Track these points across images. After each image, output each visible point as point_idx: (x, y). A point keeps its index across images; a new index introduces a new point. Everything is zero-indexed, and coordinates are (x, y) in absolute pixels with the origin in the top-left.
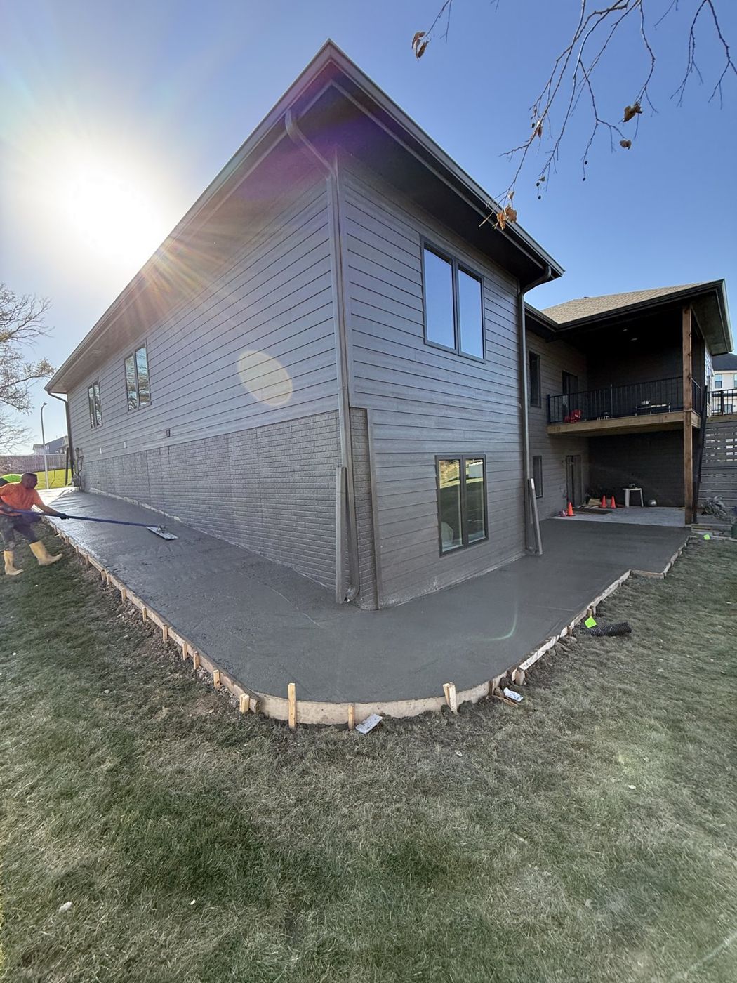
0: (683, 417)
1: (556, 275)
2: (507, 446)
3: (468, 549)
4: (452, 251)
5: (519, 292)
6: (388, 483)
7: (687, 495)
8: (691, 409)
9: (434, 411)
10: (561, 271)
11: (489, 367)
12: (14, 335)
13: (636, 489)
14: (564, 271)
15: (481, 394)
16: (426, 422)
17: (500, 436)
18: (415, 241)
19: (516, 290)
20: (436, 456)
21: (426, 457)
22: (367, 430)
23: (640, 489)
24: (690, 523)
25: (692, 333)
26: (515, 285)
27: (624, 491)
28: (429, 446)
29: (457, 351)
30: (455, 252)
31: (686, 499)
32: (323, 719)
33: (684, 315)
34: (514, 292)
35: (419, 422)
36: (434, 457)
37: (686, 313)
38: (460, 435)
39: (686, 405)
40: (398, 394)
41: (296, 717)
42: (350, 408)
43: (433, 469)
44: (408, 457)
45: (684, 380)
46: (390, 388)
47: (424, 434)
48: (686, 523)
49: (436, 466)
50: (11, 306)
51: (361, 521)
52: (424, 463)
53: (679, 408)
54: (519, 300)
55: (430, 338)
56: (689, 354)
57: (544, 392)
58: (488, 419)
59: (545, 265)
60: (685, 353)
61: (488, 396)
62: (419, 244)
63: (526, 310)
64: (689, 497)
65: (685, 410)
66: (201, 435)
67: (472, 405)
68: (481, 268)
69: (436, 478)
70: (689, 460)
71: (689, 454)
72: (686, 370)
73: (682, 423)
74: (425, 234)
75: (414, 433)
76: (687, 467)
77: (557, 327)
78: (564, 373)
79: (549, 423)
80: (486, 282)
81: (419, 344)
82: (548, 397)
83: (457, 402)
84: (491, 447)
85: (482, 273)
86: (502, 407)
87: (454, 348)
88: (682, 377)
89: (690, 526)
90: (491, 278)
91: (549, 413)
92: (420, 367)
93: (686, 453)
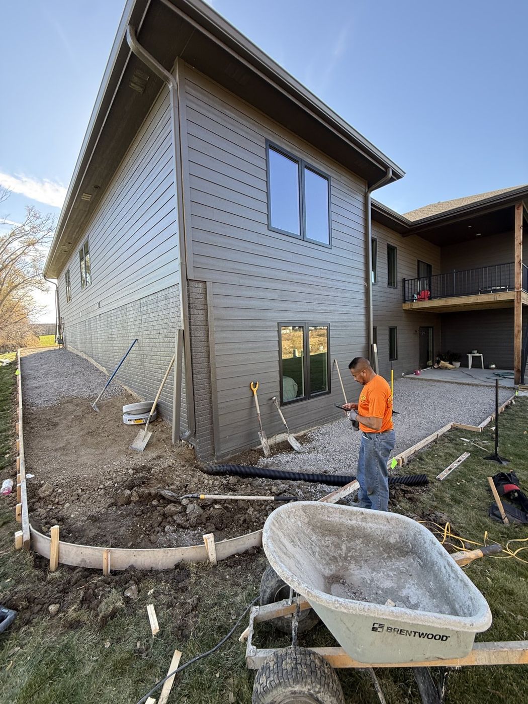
0: (514, 296)
1: (397, 176)
2: (352, 317)
3: (310, 401)
4: (297, 154)
5: (367, 190)
6: (228, 344)
7: (517, 361)
8: (521, 289)
9: (279, 285)
10: (402, 173)
11: (334, 251)
12: (40, 241)
13: (478, 355)
14: (405, 173)
15: (326, 273)
16: (269, 295)
17: (344, 309)
18: (260, 144)
19: (364, 188)
20: (278, 323)
21: (268, 323)
22: (206, 299)
23: (481, 355)
24: (518, 384)
25: (523, 226)
26: (363, 186)
27: (468, 356)
28: (270, 315)
29: (302, 236)
30: (301, 155)
31: (516, 363)
32: (82, 561)
33: (516, 211)
34: (362, 191)
35: (261, 294)
36: (277, 324)
37: (518, 209)
38: (304, 307)
39: (516, 286)
40: (239, 270)
41: (59, 557)
42: (187, 280)
43: (276, 334)
44: (250, 324)
45: (515, 265)
46: (231, 265)
47: (267, 304)
48: (515, 384)
49: (278, 331)
50: (39, 222)
51: (198, 376)
52: (266, 329)
53: (511, 288)
54: (366, 198)
55: (274, 225)
56: (520, 244)
57: (400, 276)
58: (333, 294)
59: (387, 167)
60: (516, 242)
61: (333, 275)
62: (264, 146)
63: (372, 205)
64: (518, 362)
65: (516, 290)
66: (115, 306)
67: (317, 282)
68: (328, 170)
69: (278, 341)
70: (519, 331)
71: (519, 326)
72: (518, 256)
73: (513, 301)
74: (271, 139)
75: (256, 303)
76: (517, 337)
77: (410, 224)
78: (419, 261)
79: (405, 301)
80: (333, 181)
81: (264, 230)
82: (404, 280)
83: (302, 280)
84: (336, 317)
85: (329, 174)
86: (348, 285)
87: (299, 234)
88: (514, 263)
89: (518, 386)
90: (339, 178)
91: (405, 293)
92: (262, 248)
93: (517, 325)
